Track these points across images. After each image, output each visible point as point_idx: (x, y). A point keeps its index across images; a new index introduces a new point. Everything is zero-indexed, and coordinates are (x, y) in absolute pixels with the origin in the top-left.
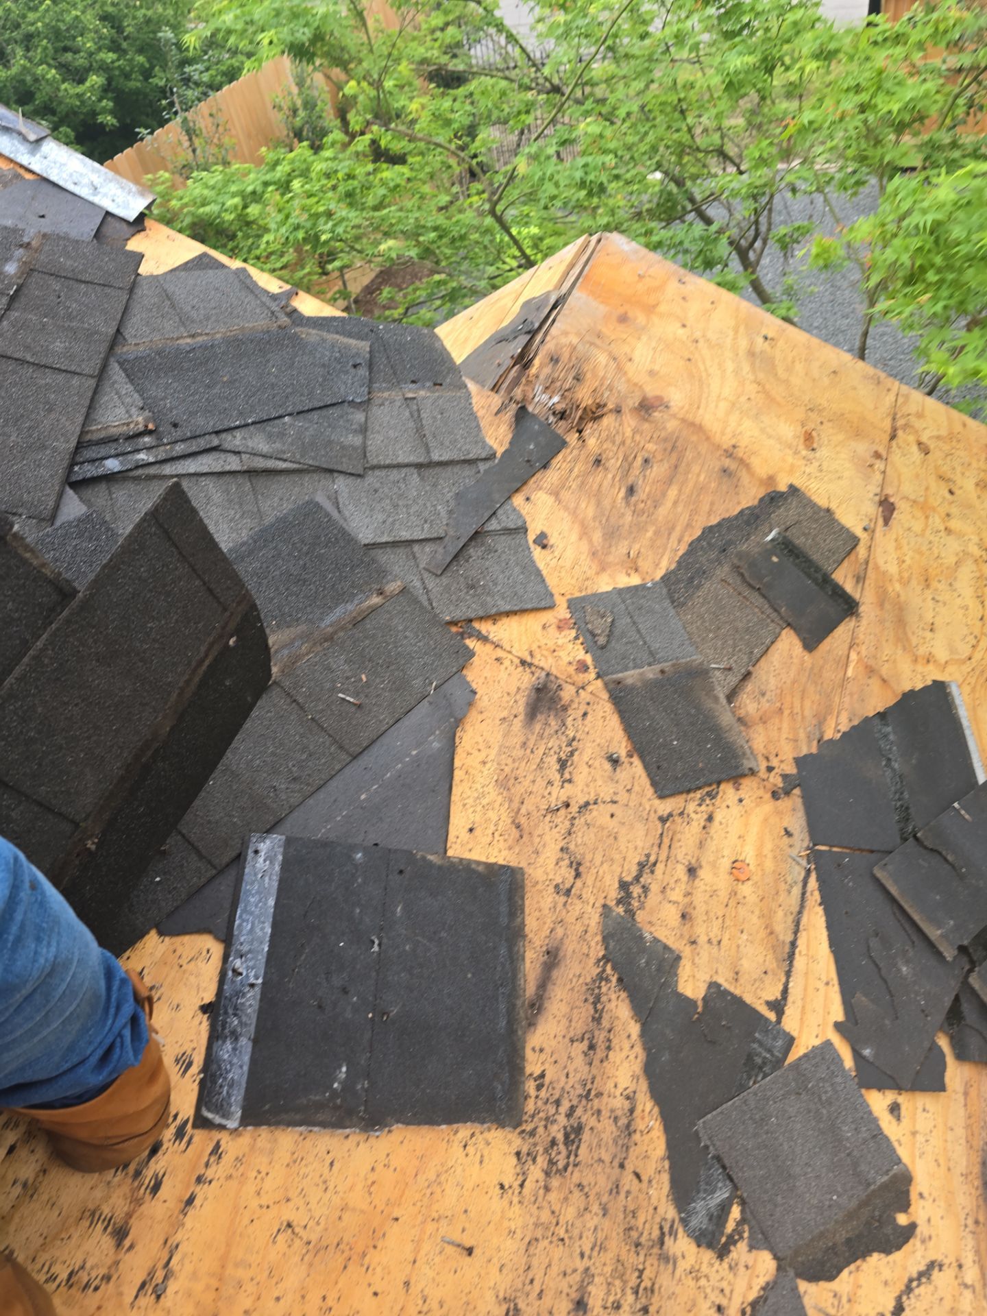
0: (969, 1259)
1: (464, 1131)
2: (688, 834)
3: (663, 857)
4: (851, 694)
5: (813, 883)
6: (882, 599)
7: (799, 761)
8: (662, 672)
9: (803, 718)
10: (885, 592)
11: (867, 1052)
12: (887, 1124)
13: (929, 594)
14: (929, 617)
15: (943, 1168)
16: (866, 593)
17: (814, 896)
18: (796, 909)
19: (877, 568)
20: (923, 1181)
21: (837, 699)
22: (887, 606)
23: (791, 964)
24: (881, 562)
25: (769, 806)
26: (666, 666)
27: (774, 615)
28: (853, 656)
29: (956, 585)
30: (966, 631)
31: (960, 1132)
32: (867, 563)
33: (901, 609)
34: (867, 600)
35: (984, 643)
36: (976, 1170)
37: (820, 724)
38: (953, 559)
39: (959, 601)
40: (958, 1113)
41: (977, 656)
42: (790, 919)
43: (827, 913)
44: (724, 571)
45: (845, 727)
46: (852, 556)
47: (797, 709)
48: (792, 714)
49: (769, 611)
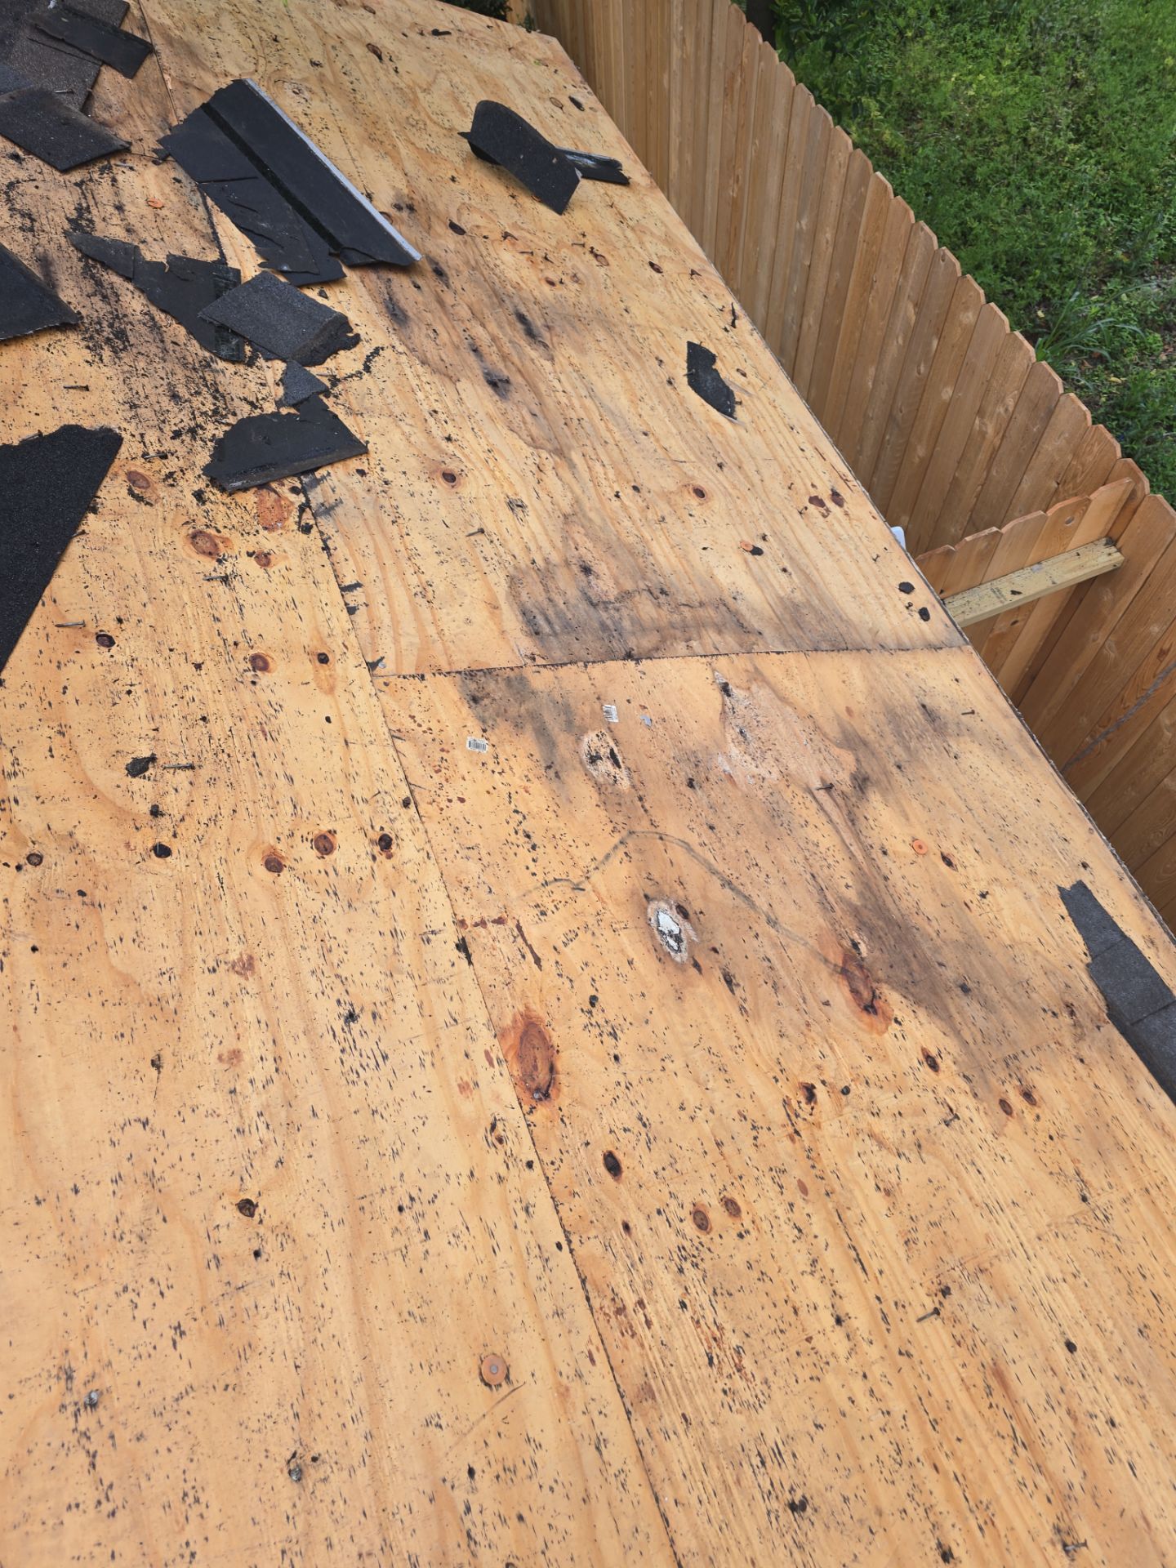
0: (397, 344)
1: (44, 341)
2: (104, 190)
3: (92, 203)
4: (179, 99)
5: (210, 202)
6: (170, 41)
7: (160, 141)
8: (12, 98)
9: (150, 118)
10: (169, 36)
11: (285, 268)
12: (320, 300)
13: (204, 35)
14: (212, 48)
15: (365, 313)
16: (154, 37)
17: (215, 210)
18: (206, 217)
19: (154, 22)
20: (353, 318)
21: (169, 104)
22: (176, 45)
23: (219, 242)
24: (155, 18)
25: (154, 169)
26: (14, 93)
27: (88, 57)
28: (167, 77)
29: (222, 28)
30: (244, 55)
31: (367, 297)
32: (144, 19)
33: (188, 46)
34: (158, 42)
35: (262, 61)
36: (384, 310)
37: (165, 119)
38: (213, 13)
39: (230, 38)
40: (361, 290)
41: (261, 69)
42: (205, 222)
43: (228, 214)
44: (26, 33)
45: (183, 117)
46: (130, 16)
47: (142, 112)
48: (139, 116)
49: (81, 55)
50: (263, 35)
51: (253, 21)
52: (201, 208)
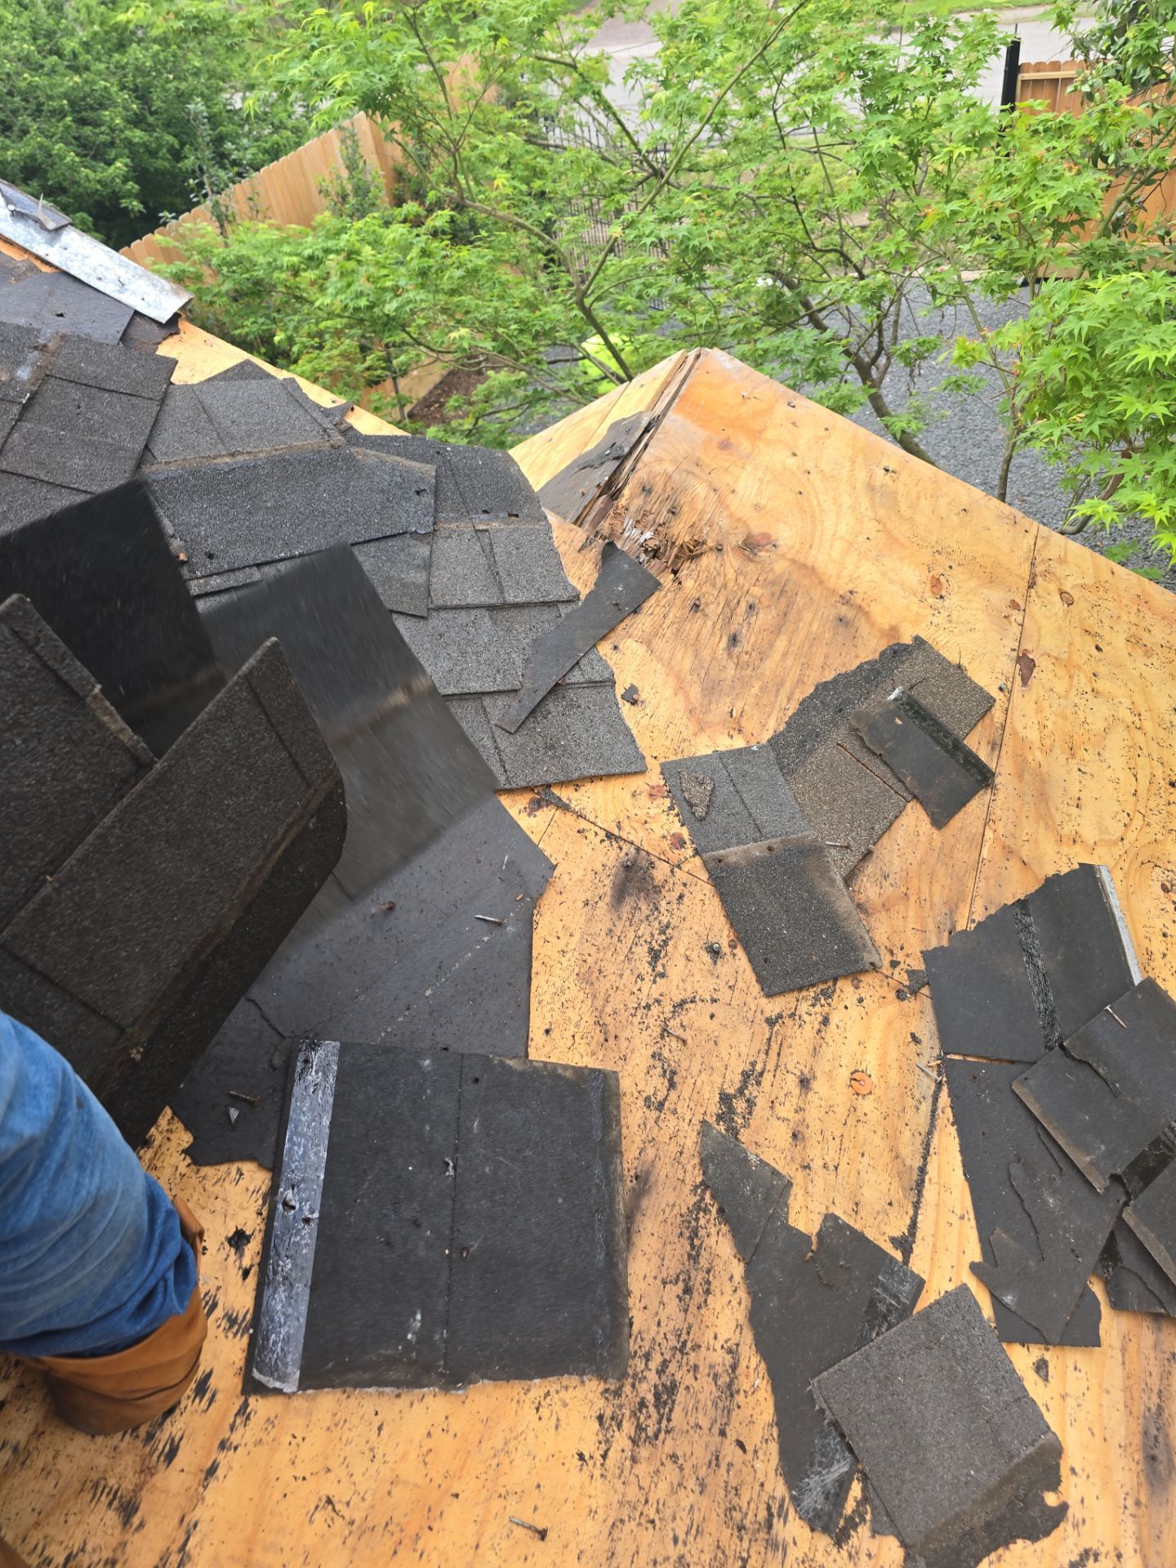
0: (1129, 1547)
1: (538, 1388)
2: (800, 1039)
3: (771, 1066)
4: (987, 879)
5: (944, 1099)
6: (1021, 769)
7: (926, 955)
8: (770, 849)
9: (932, 905)
10: (1025, 760)
11: (1008, 1299)
12: (1033, 1385)
13: (1074, 765)
14: (1074, 791)
15: (1098, 1439)
16: (1003, 762)
17: (946, 1114)
18: (924, 1129)
19: (1015, 733)
20: (1073, 1456)
21: (971, 885)
22: (1027, 777)
23: (920, 1194)
24: (1019, 727)
25: (893, 1007)
26: (774, 842)
27: (898, 786)
28: (989, 834)
29: (1106, 754)
30: (1117, 808)
31: (1118, 1396)
32: (1003, 727)
33: (1043, 782)
34: (1004, 769)
35: (1138, 821)
36: (1137, 1440)
37: (952, 913)
38: (1101, 725)
39: (1108, 773)
40: (1114, 1375)
41: (1130, 837)
42: (919, 1140)
43: (961, 1134)
44: (840, 734)
45: (980, 916)
46: (987, 720)
47: (925, 895)
48: (919, 901)
49: (892, 781)
50: (1159, 772)
51: (1153, 745)
52: (926, 1107)
